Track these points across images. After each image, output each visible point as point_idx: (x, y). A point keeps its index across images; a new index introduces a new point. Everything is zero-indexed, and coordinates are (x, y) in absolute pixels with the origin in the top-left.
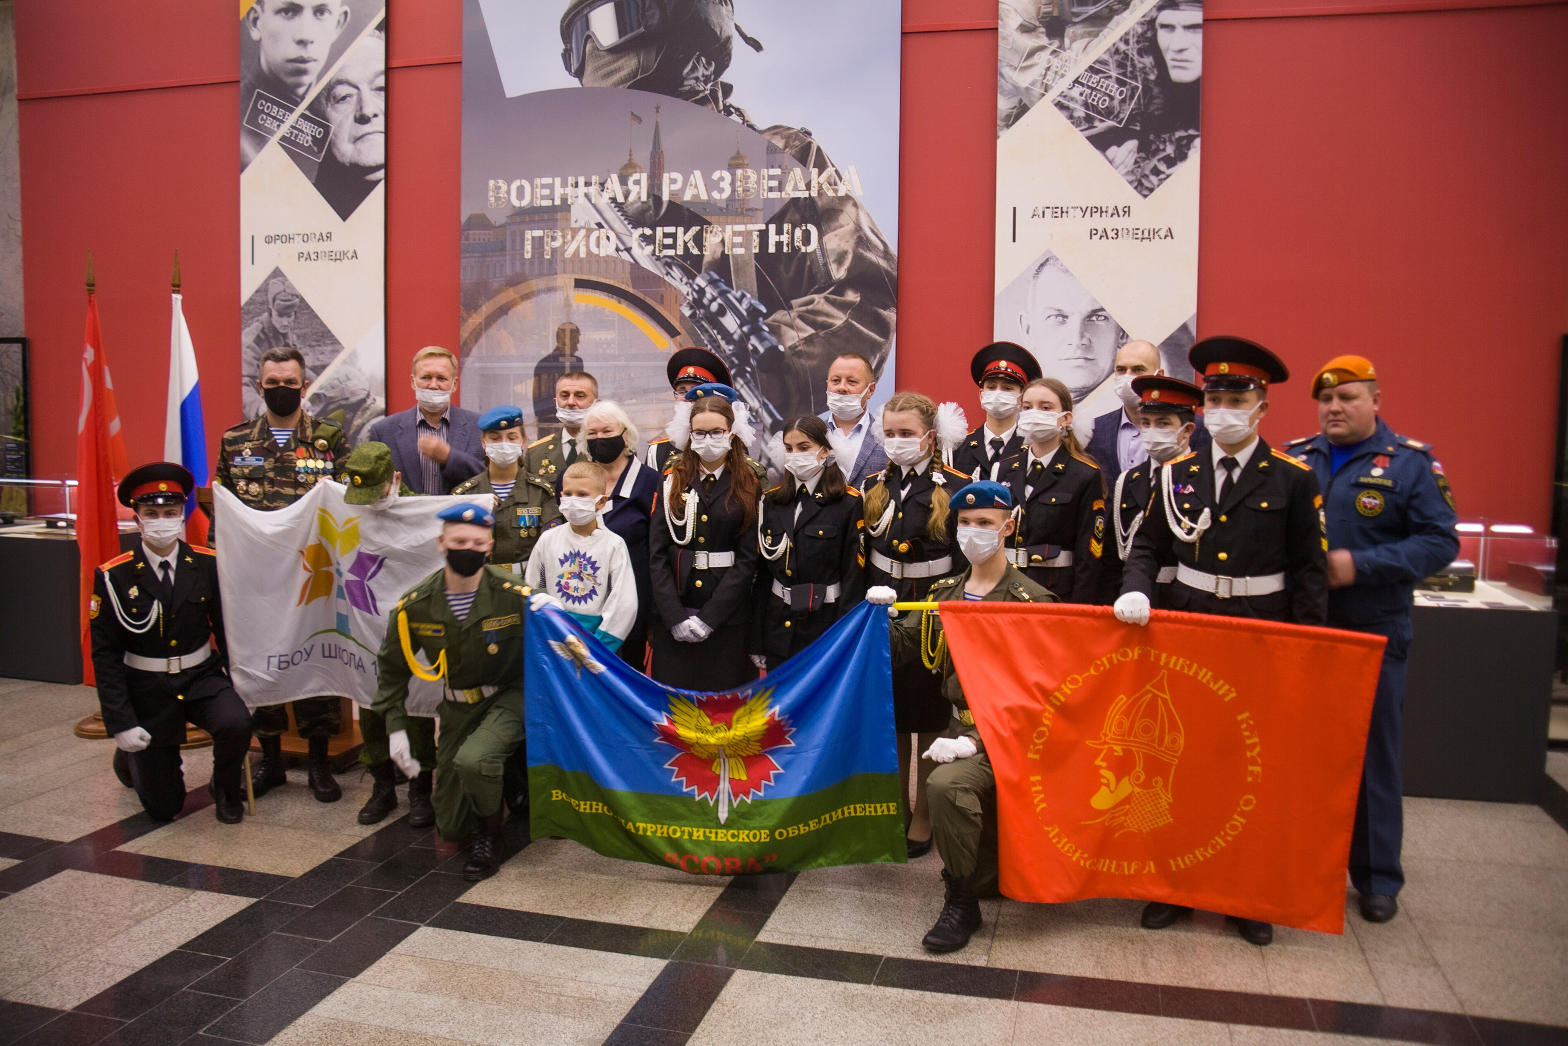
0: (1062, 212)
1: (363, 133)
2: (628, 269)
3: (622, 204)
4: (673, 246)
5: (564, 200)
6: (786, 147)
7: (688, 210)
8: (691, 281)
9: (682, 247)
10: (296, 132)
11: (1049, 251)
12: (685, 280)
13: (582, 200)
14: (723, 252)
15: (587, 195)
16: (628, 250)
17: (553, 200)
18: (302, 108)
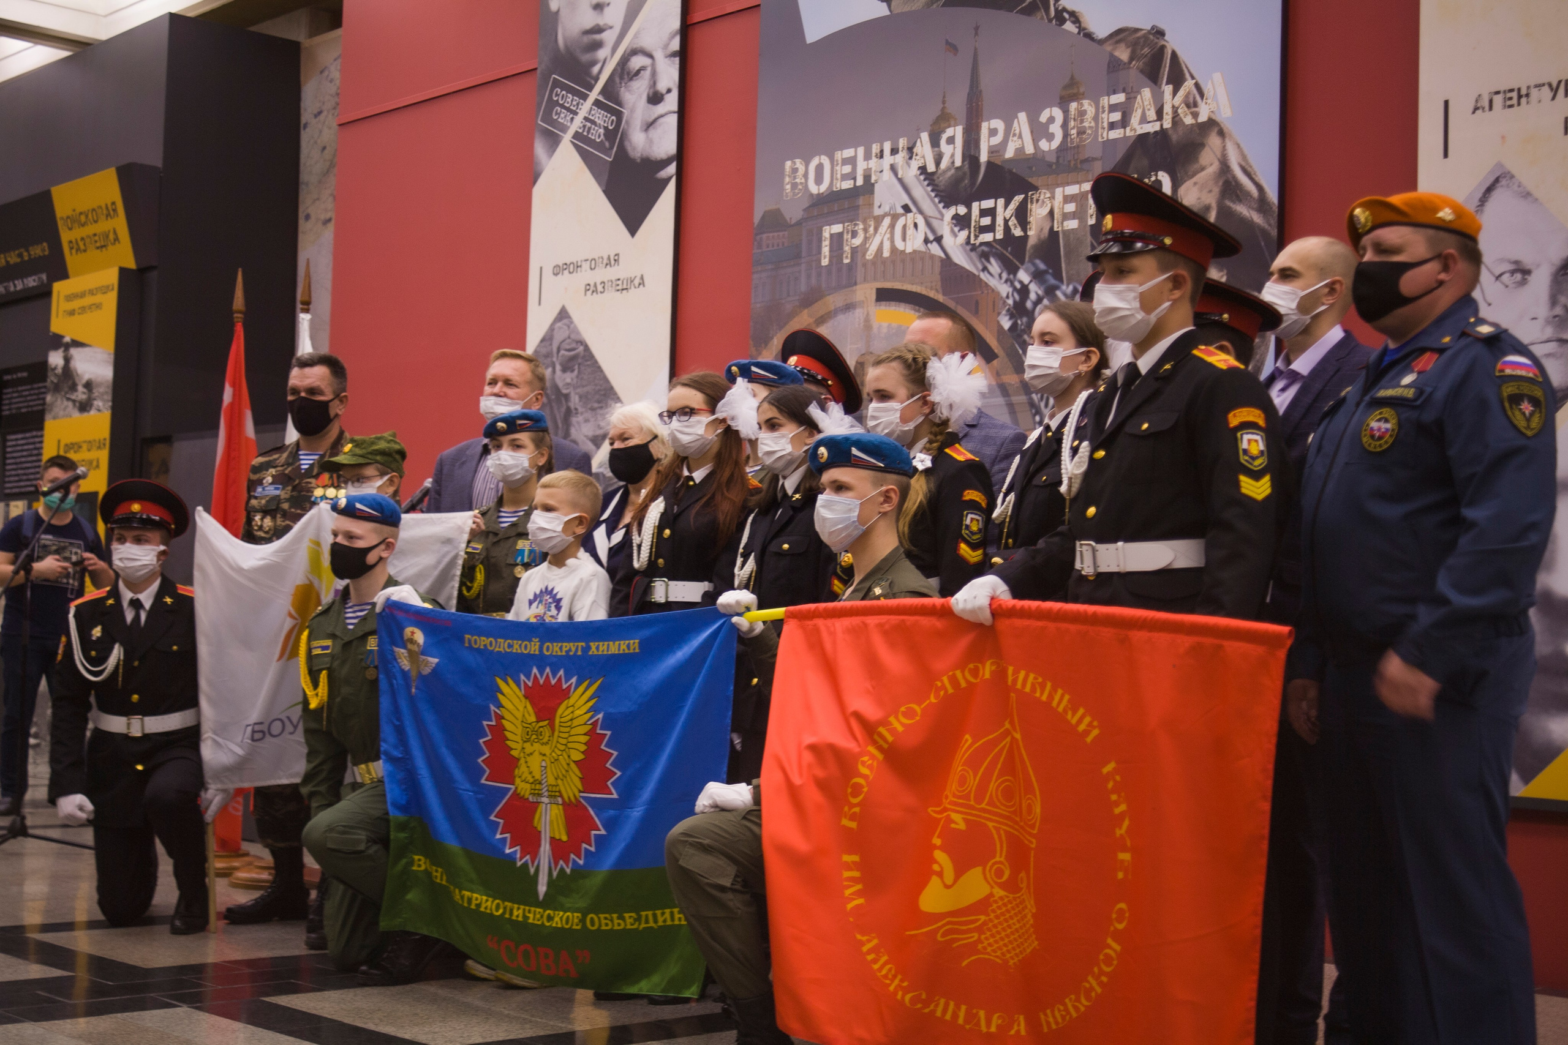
0: (1520, 97)
1: (656, 116)
2: (938, 265)
3: (933, 174)
4: (991, 228)
5: (867, 177)
6: (1131, 59)
7: (1010, 172)
8: (1011, 277)
9: (1002, 228)
10: (589, 124)
11: (1499, 165)
12: (1005, 276)
13: (887, 175)
14: (1052, 228)
15: (893, 168)
16: (939, 239)
17: (855, 179)
18: (594, 94)
